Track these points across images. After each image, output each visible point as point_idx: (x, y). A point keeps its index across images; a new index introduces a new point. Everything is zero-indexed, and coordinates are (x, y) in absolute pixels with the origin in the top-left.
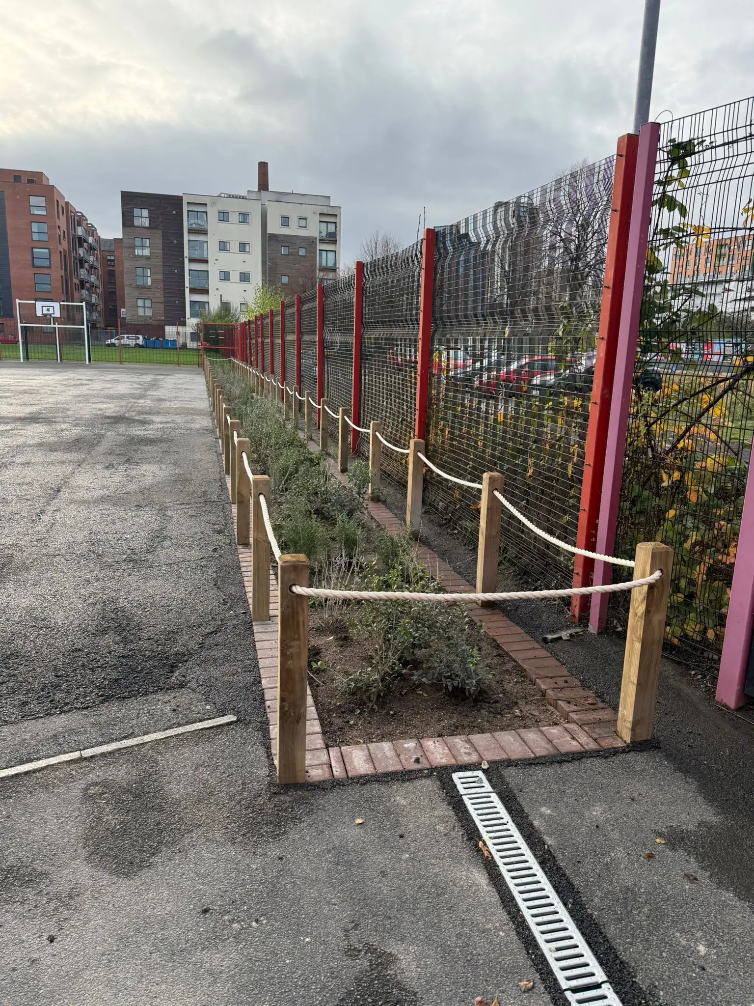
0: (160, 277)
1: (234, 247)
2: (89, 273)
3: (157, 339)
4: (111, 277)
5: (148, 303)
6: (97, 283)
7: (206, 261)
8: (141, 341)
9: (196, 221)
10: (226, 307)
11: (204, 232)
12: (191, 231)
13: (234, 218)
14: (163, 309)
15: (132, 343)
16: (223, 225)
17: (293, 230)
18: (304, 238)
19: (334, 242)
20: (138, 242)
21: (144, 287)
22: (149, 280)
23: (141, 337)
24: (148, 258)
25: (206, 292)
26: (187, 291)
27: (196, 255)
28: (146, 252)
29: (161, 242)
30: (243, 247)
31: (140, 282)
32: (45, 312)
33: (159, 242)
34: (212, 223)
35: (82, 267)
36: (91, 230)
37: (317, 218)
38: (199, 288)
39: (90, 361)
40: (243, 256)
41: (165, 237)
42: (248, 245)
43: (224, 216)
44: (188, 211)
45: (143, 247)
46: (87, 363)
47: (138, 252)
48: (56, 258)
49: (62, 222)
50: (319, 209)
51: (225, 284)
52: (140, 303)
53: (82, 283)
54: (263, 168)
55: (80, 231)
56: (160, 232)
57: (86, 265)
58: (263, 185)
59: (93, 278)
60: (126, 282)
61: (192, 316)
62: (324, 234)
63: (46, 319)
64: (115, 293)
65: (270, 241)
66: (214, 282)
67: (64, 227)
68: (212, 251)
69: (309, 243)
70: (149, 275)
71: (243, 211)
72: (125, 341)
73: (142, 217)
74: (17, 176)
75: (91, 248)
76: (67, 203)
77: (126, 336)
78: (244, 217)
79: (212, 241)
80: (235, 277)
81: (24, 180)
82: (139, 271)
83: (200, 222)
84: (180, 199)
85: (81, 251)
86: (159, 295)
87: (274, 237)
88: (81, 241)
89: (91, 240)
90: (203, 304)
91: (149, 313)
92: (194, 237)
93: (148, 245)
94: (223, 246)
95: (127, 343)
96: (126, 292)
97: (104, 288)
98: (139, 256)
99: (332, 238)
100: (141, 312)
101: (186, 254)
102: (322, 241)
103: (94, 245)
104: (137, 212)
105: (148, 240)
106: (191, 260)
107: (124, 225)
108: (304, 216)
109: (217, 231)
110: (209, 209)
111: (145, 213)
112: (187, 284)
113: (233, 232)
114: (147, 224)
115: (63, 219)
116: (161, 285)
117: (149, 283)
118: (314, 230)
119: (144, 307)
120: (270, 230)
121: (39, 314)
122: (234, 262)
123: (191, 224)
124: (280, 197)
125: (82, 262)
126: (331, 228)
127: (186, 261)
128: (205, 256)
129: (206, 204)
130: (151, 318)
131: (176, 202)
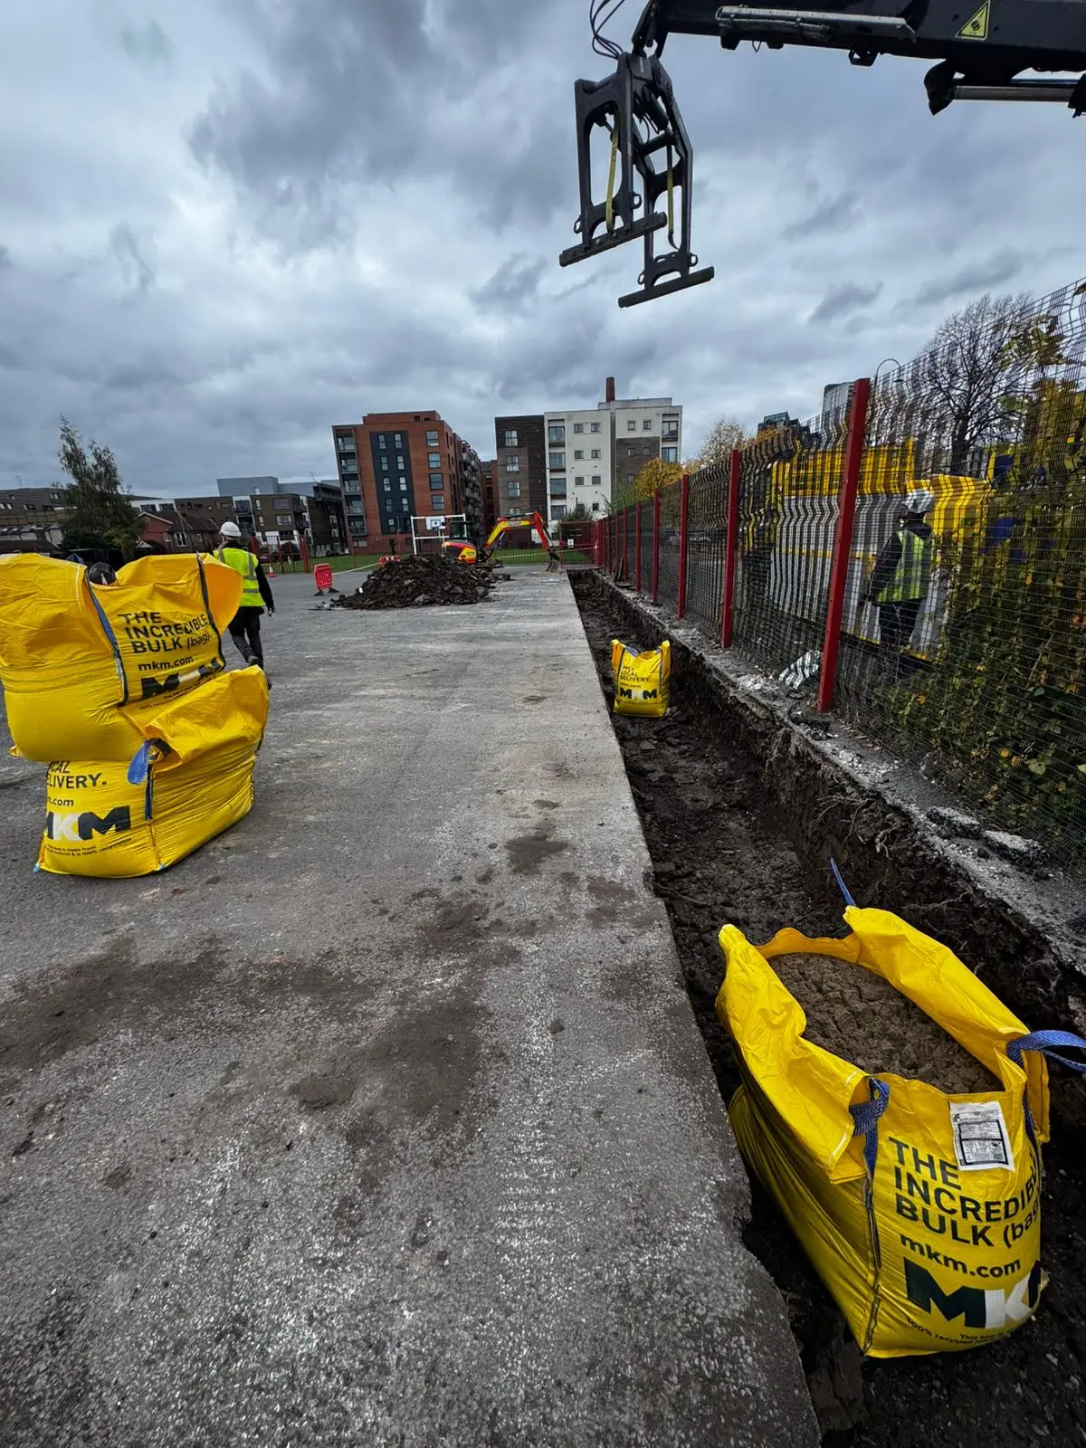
0: (527, 487)
1: (588, 454)
2: (473, 491)
4: (490, 493)
5: (518, 511)
6: (479, 499)
7: (563, 470)
9: (555, 436)
10: (580, 508)
11: (562, 445)
12: (551, 445)
13: (587, 429)
16: (579, 436)
17: (639, 433)
18: (648, 439)
19: (675, 439)
20: (509, 460)
21: (513, 498)
22: (519, 491)
24: (517, 473)
25: (563, 496)
26: (549, 498)
27: (556, 466)
28: (516, 468)
29: (527, 457)
30: (596, 454)
31: (511, 494)
32: (434, 525)
34: (569, 436)
35: (467, 486)
36: (473, 456)
37: (660, 419)
38: (558, 494)
40: (595, 462)
41: (530, 453)
42: (599, 452)
43: (578, 429)
44: (549, 428)
45: (513, 464)
47: (509, 468)
48: (447, 482)
49: (451, 451)
50: (662, 411)
51: (580, 488)
53: (468, 499)
54: (610, 382)
55: (465, 456)
56: (526, 449)
57: (470, 485)
58: (610, 396)
59: (476, 495)
60: (501, 495)
61: (553, 519)
62: (666, 432)
63: (434, 531)
64: (492, 505)
65: (618, 445)
66: (570, 486)
67: (452, 455)
68: (569, 460)
69: (653, 443)
70: (518, 487)
71: (594, 422)
73: (513, 437)
74: (417, 417)
75: (474, 470)
76: (454, 434)
78: (596, 427)
79: (569, 452)
80: (588, 481)
81: (422, 419)
82: (511, 485)
83: (558, 436)
84: (541, 418)
85: (466, 473)
86: (527, 503)
87: (621, 442)
88: (466, 465)
89: (473, 463)
90: (562, 507)
92: (553, 451)
93: (517, 461)
94: (578, 455)
96: (501, 503)
97: (485, 502)
98: (509, 472)
99: (674, 436)
101: (547, 465)
102: (664, 440)
103: (476, 467)
104: (508, 434)
106: (551, 471)
107: (498, 448)
108: (648, 419)
109: (573, 441)
110: (566, 424)
111: (514, 434)
112: (548, 492)
113: (587, 441)
114: (516, 444)
115: (452, 447)
116: (528, 495)
117: (519, 494)
118: (657, 431)
120: (619, 436)
121: (429, 528)
122: (586, 468)
123: (552, 439)
124: (627, 404)
125: (467, 482)
126: (673, 427)
127: (548, 472)
128: (563, 465)
129: (563, 420)
131: (539, 421)
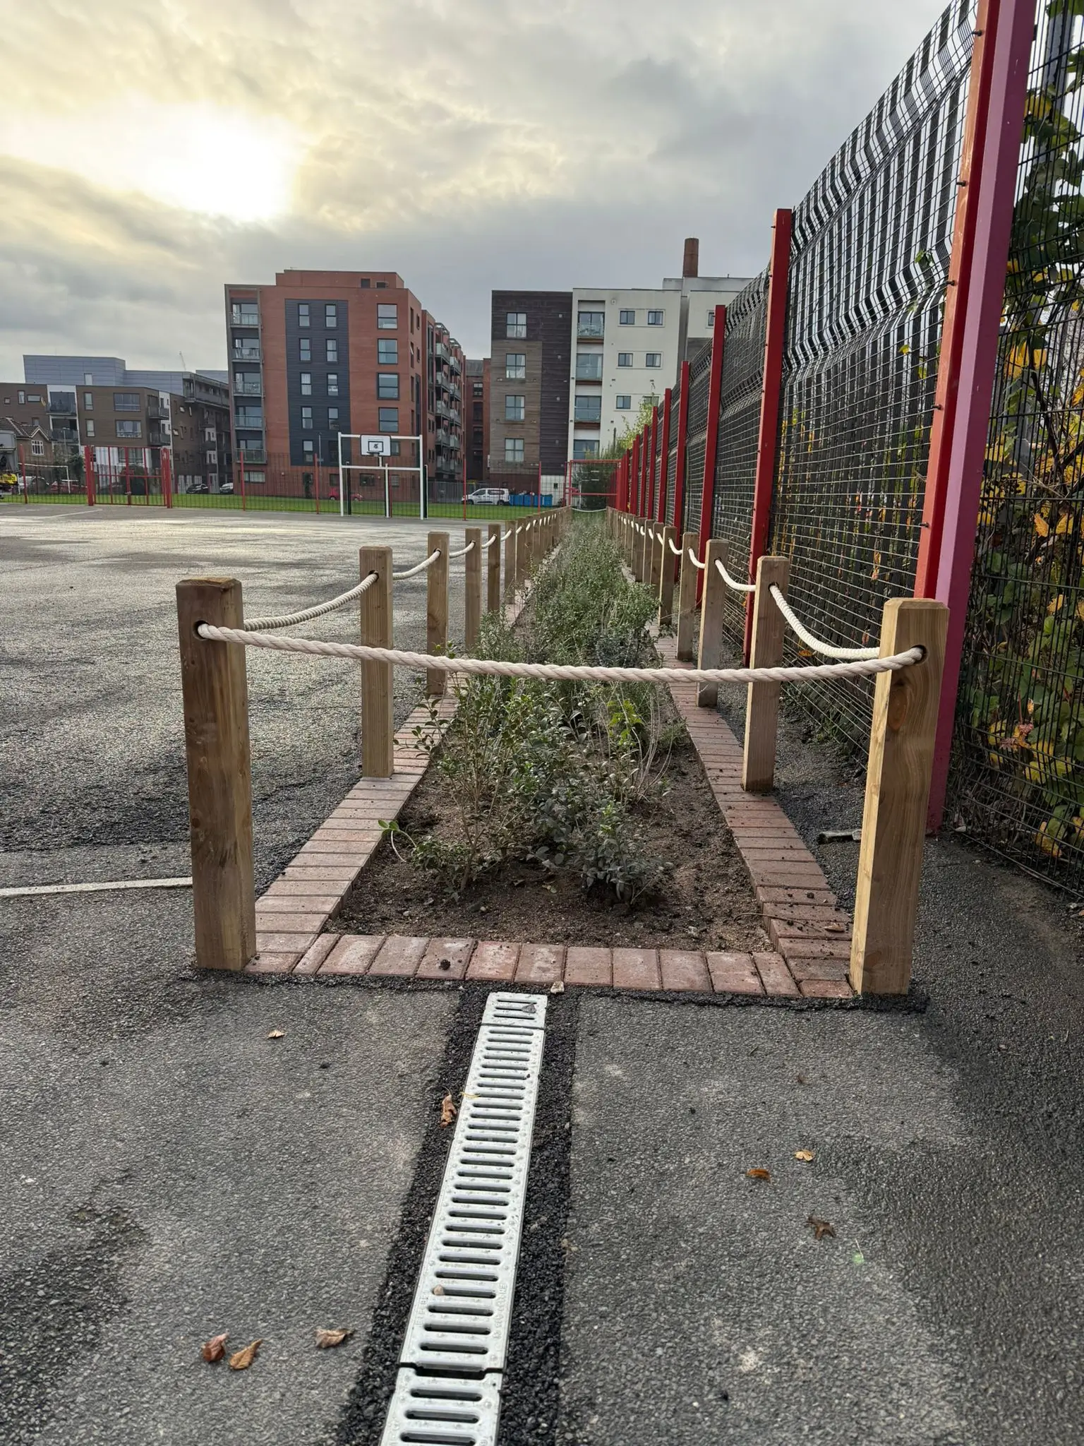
0: (537, 408)
1: (639, 360)
2: (449, 407)
3: (528, 494)
4: (477, 411)
5: (519, 444)
6: (457, 420)
7: (597, 383)
8: (505, 497)
9: (588, 326)
11: (600, 342)
12: (581, 341)
13: (642, 318)
14: (538, 452)
15: (494, 499)
16: (626, 330)
20: (511, 359)
21: (513, 423)
22: (523, 411)
23: (506, 491)
24: (522, 382)
25: (596, 426)
26: (571, 425)
27: (587, 374)
28: (521, 374)
29: (539, 358)
30: (651, 360)
31: (510, 416)
32: (372, 449)
33: (538, 358)
34: (612, 329)
35: (439, 398)
36: (454, 349)
38: (587, 421)
39: (425, 516)
40: (651, 373)
41: (545, 352)
42: (658, 357)
43: (627, 317)
44: (579, 312)
45: (517, 366)
46: (422, 518)
47: (510, 374)
48: (406, 386)
49: (417, 337)
51: (623, 414)
52: (509, 444)
53: (439, 420)
54: (692, 247)
55: (439, 349)
56: (539, 344)
57: (445, 396)
58: (691, 268)
59: (453, 414)
60: (493, 417)
61: (575, 460)
63: (373, 458)
64: (482, 433)
65: (690, 348)
66: (608, 412)
67: (419, 345)
68: (609, 369)
70: (522, 405)
71: (654, 308)
72: (486, 497)
73: (518, 325)
74: (365, 280)
75: (453, 373)
76: (424, 312)
77: (487, 490)
78: (656, 317)
79: (609, 353)
80: (638, 403)
81: (373, 284)
82: (510, 400)
83: (594, 327)
84: (567, 297)
85: (439, 377)
86: (534, 432)
87: (696, 343)
88: (440, 363)
89: (452, 361)
90: (591, 444)
91: (520, 458)
92: (584, 350)
93: (523, 364)
94: (624, 360)
95: (487, 499)
96: (492, 430)
97: (468, 426)
98: (511, 380)
100: (509, 457)
101: (573, 374)
103: (457, 368)
104: (511, 318)
105: (523, 357)
106: (579, 383)
107: (494, 338)
109: (616, 337)
110: (607, 309)
111: (522, 319)
112: (572, 417)
113: (639, 338)
114: (524, 335)
115: (418, 333)
116: (537, 420)
117: (522, 417)
119: (514, 450)
120: (692, 333)
121: (365, 452)
122: (638, 382)
123: (583, 331)
124: (713, 283)
125: (439, 391)
127: (572, 383)
128: (599, 375)
129: (603, 302)
130: (521, 465)
131: (563, 300)
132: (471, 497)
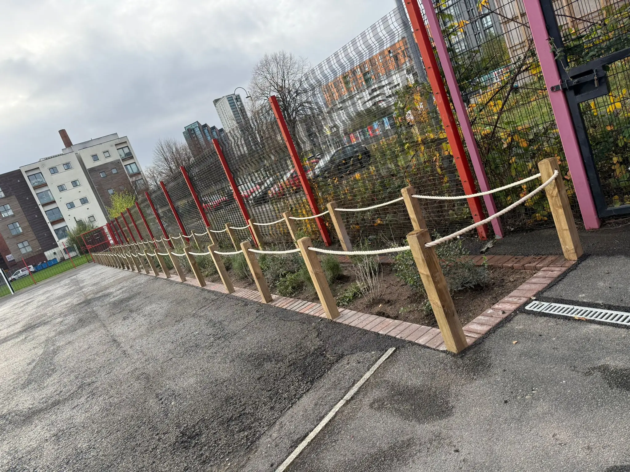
0: (27, 224)
1: (69, 185)
3: (43, 263)
5: (26, 243)
7: (54, 202)
8: (32, 269)
9: (36, 180)
10: (80, 223)
11: (46, 185)
12: (35, 188)
13: (61, 169)
14: (38, 243)
15: (27, 272)
16: (55, 176)
17: (102, 161)
18: (112, 163)
19: (132, 157)
21: (18, 235)
22: (20, 229)
23: (31, 266)
24: (13, 216)
25: (62, 220)
26: (49, 225)
27: (46, 201)
28: (11, 213)
29: (17, 202)
30: (75, 184)
31: (14, 233)
33: (16, 203)
34: (48, 177)
37: (115, 148)
38: (56, 220)
39: (13, 292)
40: (78, 189)
41: (19, 198)
42: (77, 181)
43: (54, 170)
44: (28, 176)
45: (6, 210)
47: (4, 215)
50: (114, 143)
51: (73, 210)
52: (20, 246)
54: (63, 133)
56: (14, 197)
58: (68, 143)
60: (5, 237)
61: (60, 239)
62: (123, 155)
65: (90, 173)
66: (65, 212)
68: (56, 194)
69: (116, 164)
70: (18, 226)
71: (65, 162)
72: (21, 273)
77: (20, 270)
78: (68, 166)
79: (53, 188)
80: (77, 203)
82: (11, 227)
83: (39, 180)
84: (19, 171)
86: (31, 235)
87: (92, 170)
90: (64, 229)
91: (29, 249)
92: (39, 191)
93: (9, 208)
94: (61, 188)
95: (23, 274)
96: (7, 243)
98: (6, 217)
99: (130, 156)
100: (23, 251)
101: (38, 202)
102: (124, 160)
105: (8, 205)
106: (43, 206)
108: (105, 150)
109: (53, 180)
110: (42, 170)
112: (47, 221)
113: (64, 177)
114: (3, 195)
116: (30, 229)
117: (21, 231)
118: (116, 155)
119: (25, 247)
120: (88, 167)
122: (73, 195)
123: (33, 184)
124: (85, 145)
126: (126, 151)
127: (41, 207)
128: (52, 199)
129: (38, 168)
130: (32, 252)
131: (17, 174)
132: (13, 277)
